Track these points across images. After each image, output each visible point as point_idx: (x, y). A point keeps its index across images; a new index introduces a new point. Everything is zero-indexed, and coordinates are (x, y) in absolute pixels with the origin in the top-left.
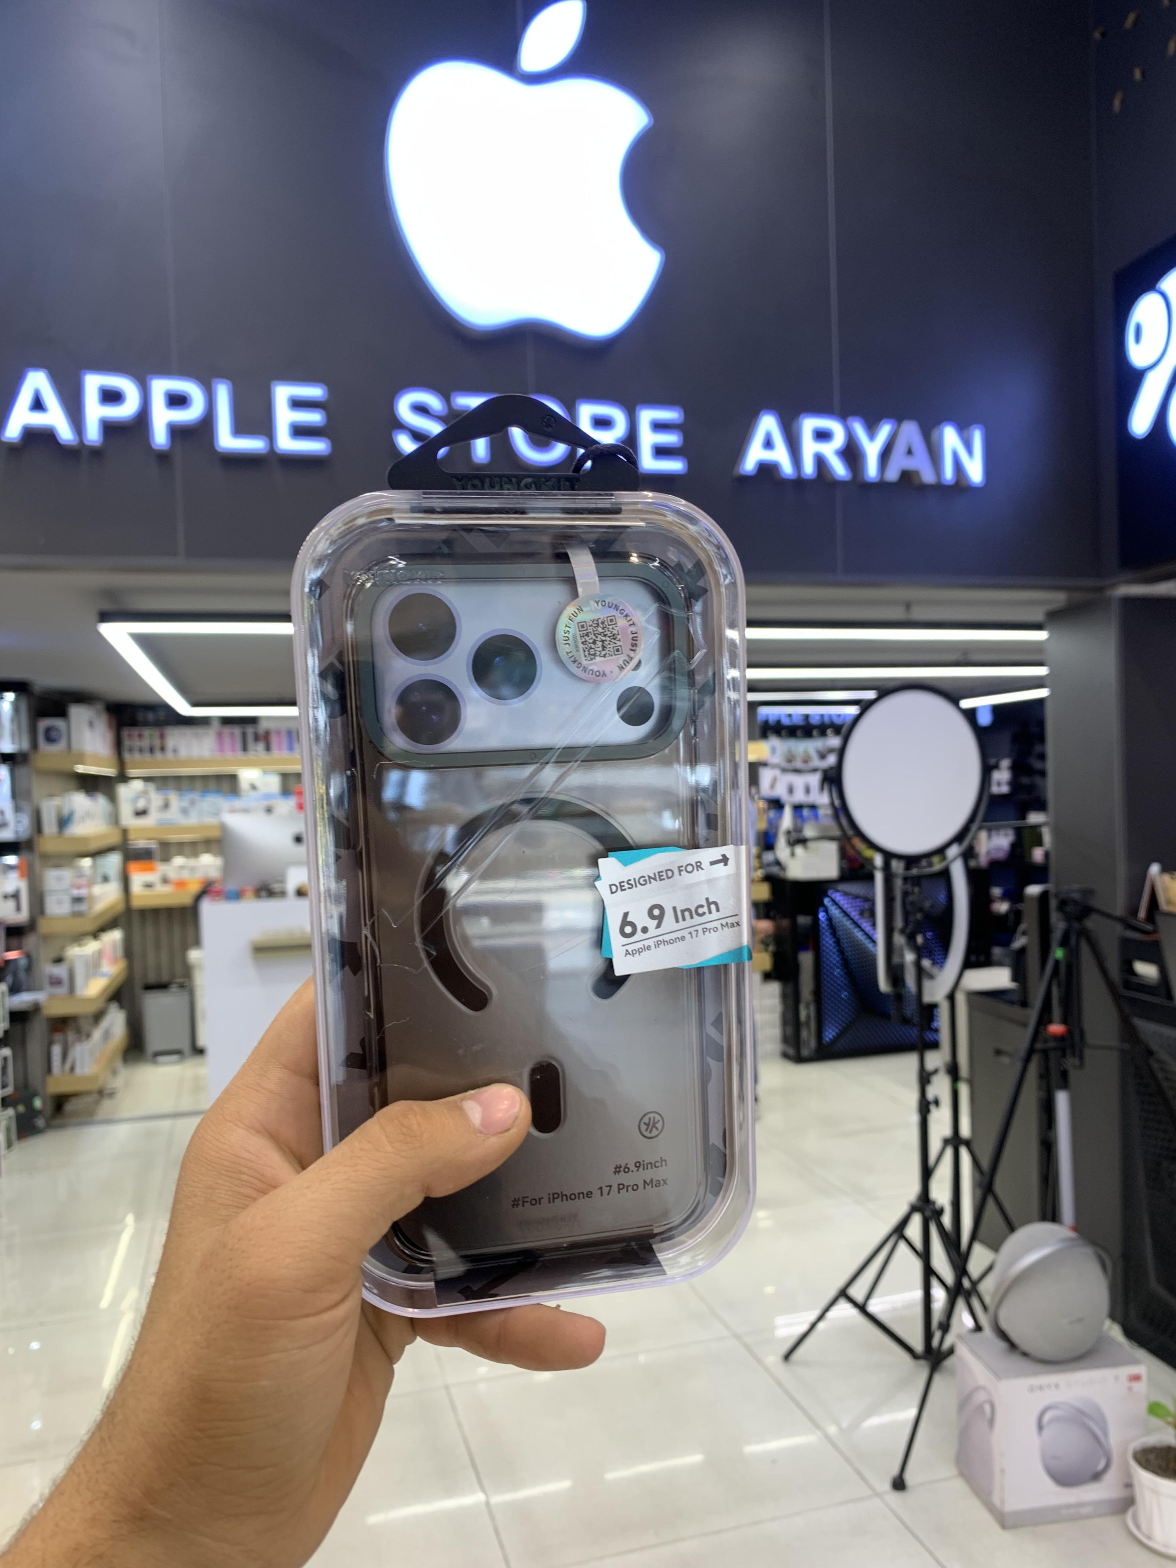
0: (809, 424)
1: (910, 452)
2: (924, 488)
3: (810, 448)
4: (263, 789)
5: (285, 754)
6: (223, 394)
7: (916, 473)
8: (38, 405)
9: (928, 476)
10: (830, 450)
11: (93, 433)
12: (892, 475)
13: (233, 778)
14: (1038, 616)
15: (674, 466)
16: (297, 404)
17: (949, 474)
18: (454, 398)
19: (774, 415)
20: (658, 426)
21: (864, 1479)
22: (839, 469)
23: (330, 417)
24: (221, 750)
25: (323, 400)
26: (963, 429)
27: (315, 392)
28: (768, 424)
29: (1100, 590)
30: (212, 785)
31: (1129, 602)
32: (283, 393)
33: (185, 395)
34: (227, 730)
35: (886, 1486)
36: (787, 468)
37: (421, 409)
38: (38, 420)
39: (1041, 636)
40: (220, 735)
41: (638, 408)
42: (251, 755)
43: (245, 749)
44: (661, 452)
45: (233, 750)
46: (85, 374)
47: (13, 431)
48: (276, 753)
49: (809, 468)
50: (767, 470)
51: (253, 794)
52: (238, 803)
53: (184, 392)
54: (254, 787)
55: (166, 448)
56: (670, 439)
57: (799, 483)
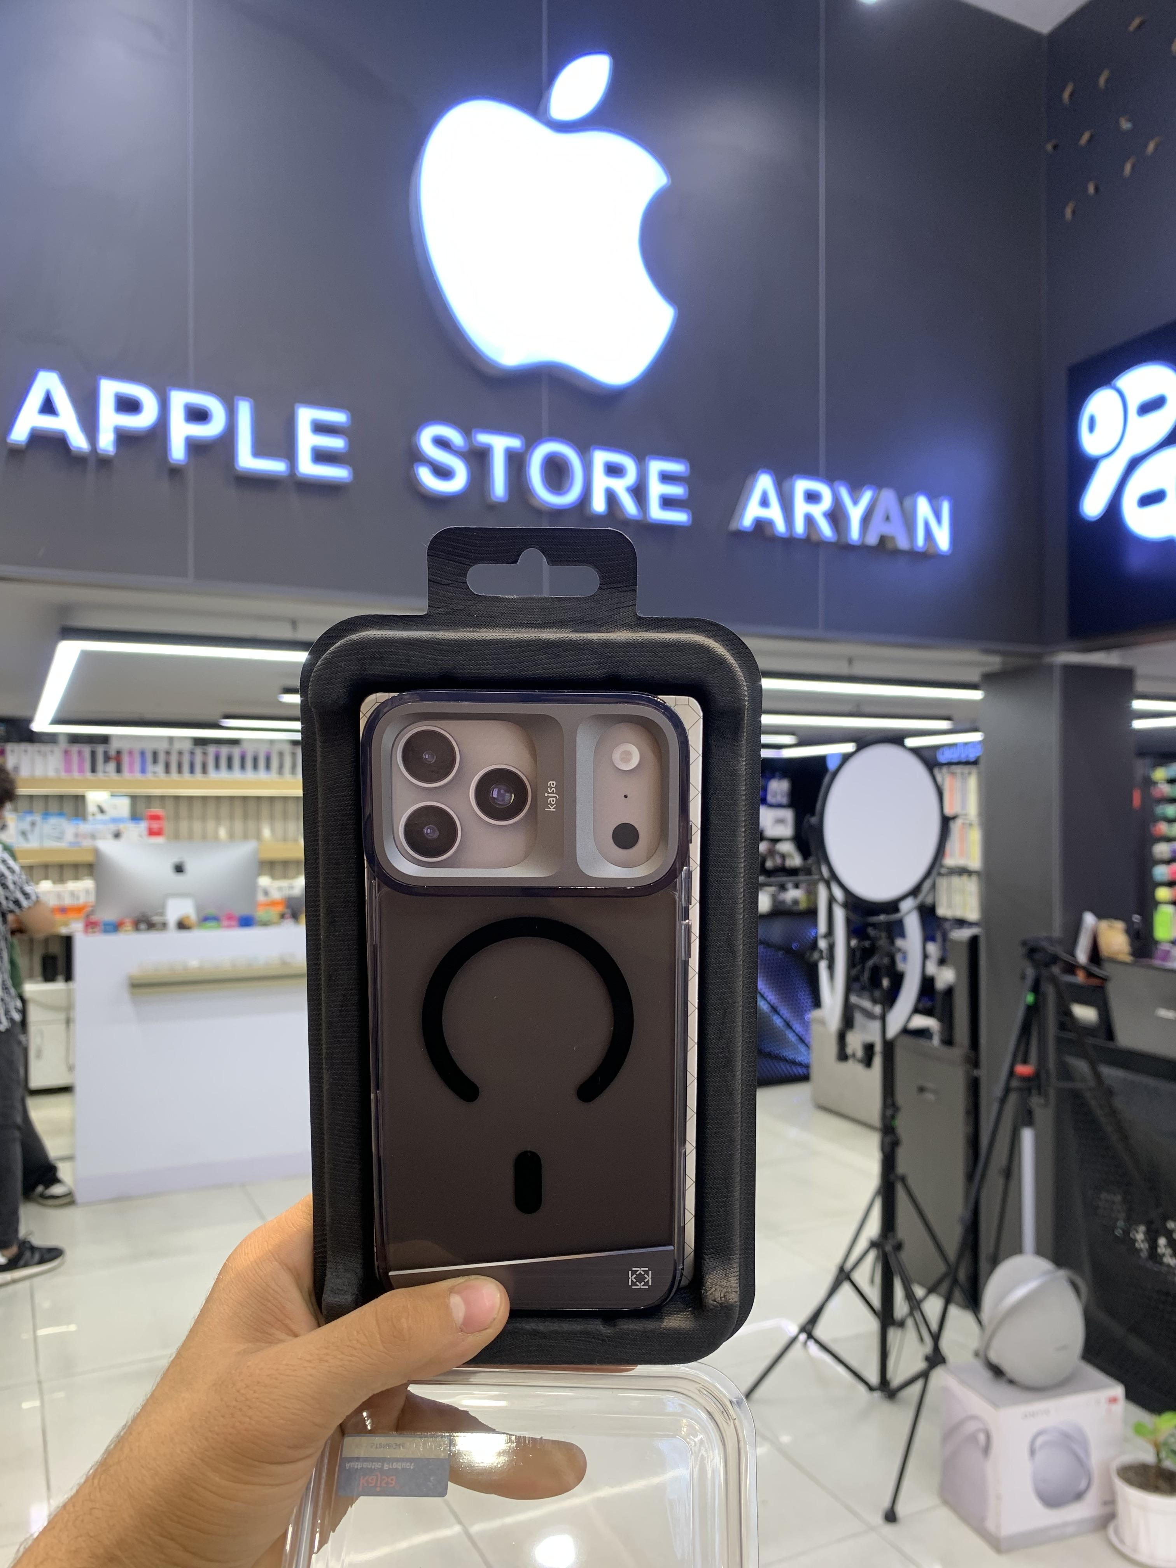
0: (802, 485)
1: (888, 518)
2: (897, 552)
3: (801, 507)
4: (111, 813)
5: (138, 776)
6: (244, 411)
7: (893, 539)
8: (48, 407)
9: (903, 543)
10: (818, 511)
11: (106, 442)
12: (872, 540)
13: (79, 800)
14: (974, 676)
15: (679, 517)
16: (320, 428)
17: (920, 541)
18: (476, 434)
19: (771, 475)
20: (666, 478)
21: (855, 1514)
22: (826, 530)
23: (351, 444)
24: (68, 770)
25: (346, 426)
26: (934, 500)
27: (338, 417)
28: (764, 482)
29: (1039, 656)
30: (53, 806)
31: (1069, 669)
32: (306, 416)
33: (205, 409)
34: (75, 748)
35: (878, 1519)
36: (780, 527)
37: (442, 443)
38: (47, 423)
39: (976, 695)
40: (66, 752)
41: (647, 459)
42: (100, 775)
43: (93, 770)
44: (667, 502)
45: (81, 770)
46: (100, 379)
47: (20, 433)
48: (126, 774)
49: (800, 528)
50: (761, 525)
51: (99, 816)
52: (84, 827)
53: (205, 407)
54: (102, 811)
55: (184, 463)
56: (676, 491)
57: (789, 542)
